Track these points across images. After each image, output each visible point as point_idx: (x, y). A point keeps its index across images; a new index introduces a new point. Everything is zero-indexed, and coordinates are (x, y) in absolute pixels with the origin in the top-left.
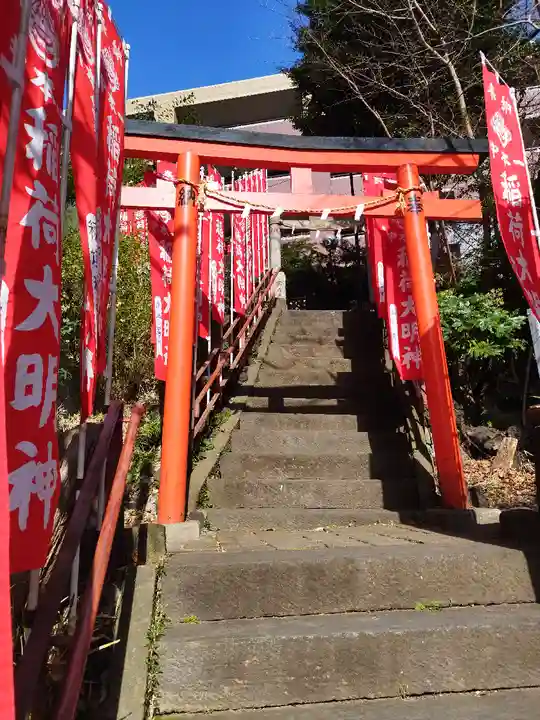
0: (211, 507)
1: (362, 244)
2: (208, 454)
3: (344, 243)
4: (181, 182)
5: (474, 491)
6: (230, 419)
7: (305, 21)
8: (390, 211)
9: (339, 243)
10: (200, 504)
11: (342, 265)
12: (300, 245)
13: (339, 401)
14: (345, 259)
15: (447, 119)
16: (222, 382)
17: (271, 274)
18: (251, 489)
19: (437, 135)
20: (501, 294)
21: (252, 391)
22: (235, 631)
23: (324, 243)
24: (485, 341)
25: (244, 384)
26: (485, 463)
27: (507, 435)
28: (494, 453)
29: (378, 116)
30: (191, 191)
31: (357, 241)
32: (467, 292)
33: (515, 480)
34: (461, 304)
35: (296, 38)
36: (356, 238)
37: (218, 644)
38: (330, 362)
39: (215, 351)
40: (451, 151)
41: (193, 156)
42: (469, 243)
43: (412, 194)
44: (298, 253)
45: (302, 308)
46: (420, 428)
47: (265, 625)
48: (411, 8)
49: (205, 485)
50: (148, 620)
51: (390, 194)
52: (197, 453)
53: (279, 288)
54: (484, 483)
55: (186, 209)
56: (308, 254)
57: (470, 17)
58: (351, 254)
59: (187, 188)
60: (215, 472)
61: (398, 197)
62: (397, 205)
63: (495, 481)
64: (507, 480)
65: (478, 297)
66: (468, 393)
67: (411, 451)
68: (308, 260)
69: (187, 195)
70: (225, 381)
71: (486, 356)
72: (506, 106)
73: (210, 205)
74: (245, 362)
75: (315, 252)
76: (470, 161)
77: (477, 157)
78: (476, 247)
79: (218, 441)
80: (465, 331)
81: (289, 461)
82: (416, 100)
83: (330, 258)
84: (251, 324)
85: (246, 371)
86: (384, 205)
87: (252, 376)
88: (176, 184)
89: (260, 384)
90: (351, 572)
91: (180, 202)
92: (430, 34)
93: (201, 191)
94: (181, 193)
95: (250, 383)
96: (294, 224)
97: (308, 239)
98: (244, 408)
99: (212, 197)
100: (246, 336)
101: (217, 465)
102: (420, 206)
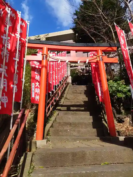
0: (50, 136)
1: (90, 69)
2: (50, 122)
3: (86, 69)
4: (43, 54)
5: (118, 132)
6: (56, 113)
7: (76, 17)
8: (95, 61)
9: (85, 69)
10: (47, 135)
11: (86, 74)
12: (75, 70)
13: (84, 108)
14: (86, 73)
15: (110, 39)
16: (54, 103)
17: (68, 77)
18: (61, 131)
19: (107, 43)
20: (124, 81)
21: (62, 106)
22: (52, 171)
23: (81, 69)
24: (121, 93)
25: (60, 104)
26: (121, 124)
27: (127, 117)
28: (124, 121)
29: (93, 39)
30: (46, 56)
31: (89, 69)
32: (116, 81)
33: (129, 129)
34: (114, 84)
35: (73, 21)
36: (89, 68)
37: (47, 175)
38: (82, 98)
39: (53, 95)
40: (110, 46)
41: (46, 48)
42: (116, 69)
43: (101, 57)
44: (75, 71)
45: (76, 85)
46: (105, 115)
47: (60, 169)
48: (100, 14)
49: (49, 130)
50: (29, 167)
51: (95, 57)
52: (47, 122)
53: (70, 80)
54: (121, 129)
55: (45, 61)
56: (77, 72)
57: (115, 15)
58: (88, 72)
59: (45, 56)
60: (52, 126)
61: (97, 57)
62: (97, 59)
63: (124, 129)
64: (127, 129)
65: (118, 82)
66: (117, 106)
67: (102, 121)
68: (77, 73)
69: (45, 57)
70: (55, 103)
71: (121, 97)
72: (122, 35)
73: (50, 60)
74: (61, 98)
75: (79, 71)
76: (115, 48)
77: (117, 47)
78: (118, 70)
79: (53, 119)
80: (115, 90)
81: (71, 124)
82: (102, 35)
83: (83, 73)
84: (62, 88)
85: (61, 101)
86: (94, 59)
87: (62, 102)
88: (42, 55)
89: (64, 104)
90: (84, 154)
91: (43, 59)
92: (105, 19)
93: (48, 56)
94: (43, 57)
95: (62, 103)
96: (73, 65)
97: (77, 68)
98: (60, 110)
99: (51, 58)
100: (61, 92)
101: (52, 125)
102: (102, 60)
